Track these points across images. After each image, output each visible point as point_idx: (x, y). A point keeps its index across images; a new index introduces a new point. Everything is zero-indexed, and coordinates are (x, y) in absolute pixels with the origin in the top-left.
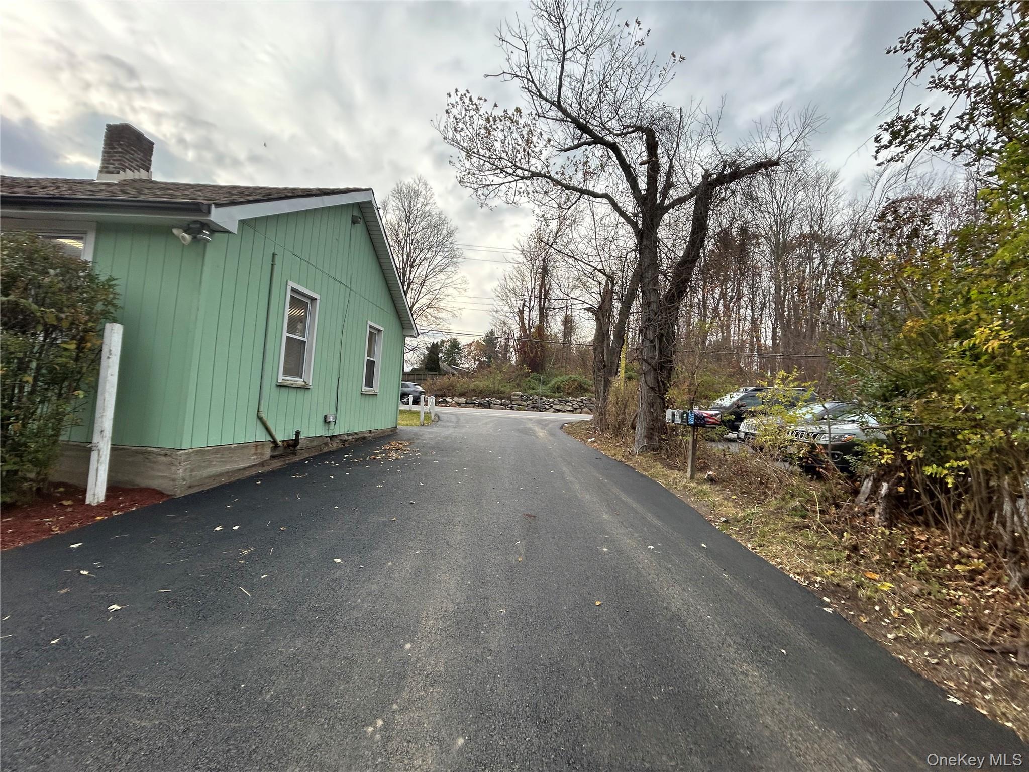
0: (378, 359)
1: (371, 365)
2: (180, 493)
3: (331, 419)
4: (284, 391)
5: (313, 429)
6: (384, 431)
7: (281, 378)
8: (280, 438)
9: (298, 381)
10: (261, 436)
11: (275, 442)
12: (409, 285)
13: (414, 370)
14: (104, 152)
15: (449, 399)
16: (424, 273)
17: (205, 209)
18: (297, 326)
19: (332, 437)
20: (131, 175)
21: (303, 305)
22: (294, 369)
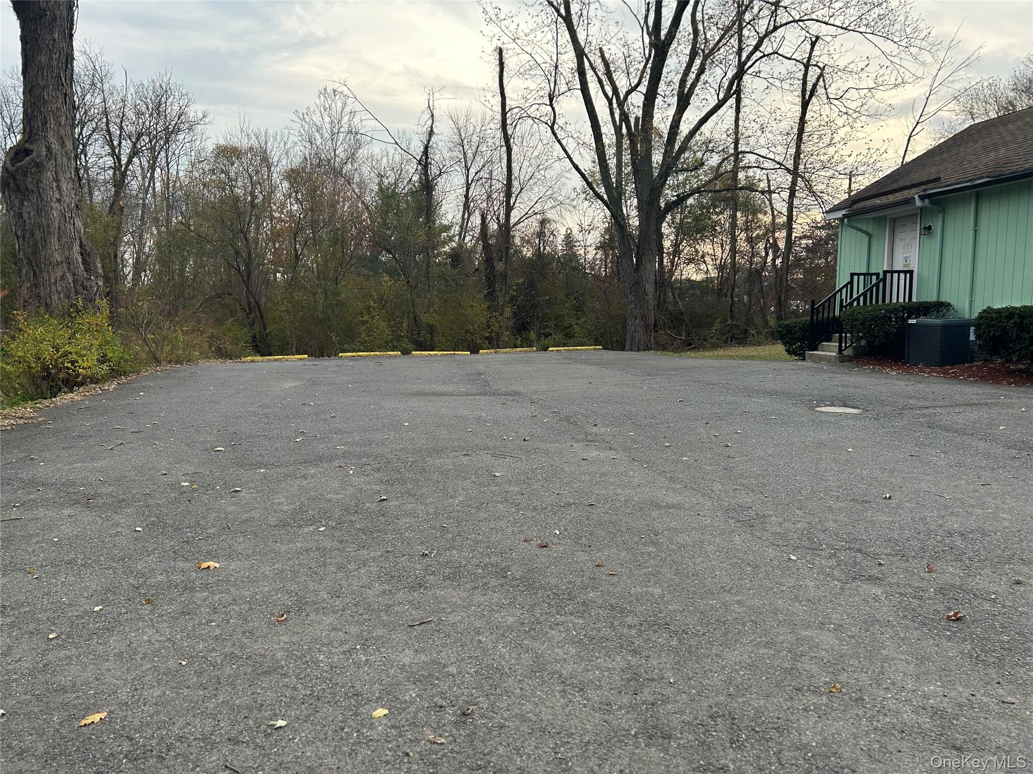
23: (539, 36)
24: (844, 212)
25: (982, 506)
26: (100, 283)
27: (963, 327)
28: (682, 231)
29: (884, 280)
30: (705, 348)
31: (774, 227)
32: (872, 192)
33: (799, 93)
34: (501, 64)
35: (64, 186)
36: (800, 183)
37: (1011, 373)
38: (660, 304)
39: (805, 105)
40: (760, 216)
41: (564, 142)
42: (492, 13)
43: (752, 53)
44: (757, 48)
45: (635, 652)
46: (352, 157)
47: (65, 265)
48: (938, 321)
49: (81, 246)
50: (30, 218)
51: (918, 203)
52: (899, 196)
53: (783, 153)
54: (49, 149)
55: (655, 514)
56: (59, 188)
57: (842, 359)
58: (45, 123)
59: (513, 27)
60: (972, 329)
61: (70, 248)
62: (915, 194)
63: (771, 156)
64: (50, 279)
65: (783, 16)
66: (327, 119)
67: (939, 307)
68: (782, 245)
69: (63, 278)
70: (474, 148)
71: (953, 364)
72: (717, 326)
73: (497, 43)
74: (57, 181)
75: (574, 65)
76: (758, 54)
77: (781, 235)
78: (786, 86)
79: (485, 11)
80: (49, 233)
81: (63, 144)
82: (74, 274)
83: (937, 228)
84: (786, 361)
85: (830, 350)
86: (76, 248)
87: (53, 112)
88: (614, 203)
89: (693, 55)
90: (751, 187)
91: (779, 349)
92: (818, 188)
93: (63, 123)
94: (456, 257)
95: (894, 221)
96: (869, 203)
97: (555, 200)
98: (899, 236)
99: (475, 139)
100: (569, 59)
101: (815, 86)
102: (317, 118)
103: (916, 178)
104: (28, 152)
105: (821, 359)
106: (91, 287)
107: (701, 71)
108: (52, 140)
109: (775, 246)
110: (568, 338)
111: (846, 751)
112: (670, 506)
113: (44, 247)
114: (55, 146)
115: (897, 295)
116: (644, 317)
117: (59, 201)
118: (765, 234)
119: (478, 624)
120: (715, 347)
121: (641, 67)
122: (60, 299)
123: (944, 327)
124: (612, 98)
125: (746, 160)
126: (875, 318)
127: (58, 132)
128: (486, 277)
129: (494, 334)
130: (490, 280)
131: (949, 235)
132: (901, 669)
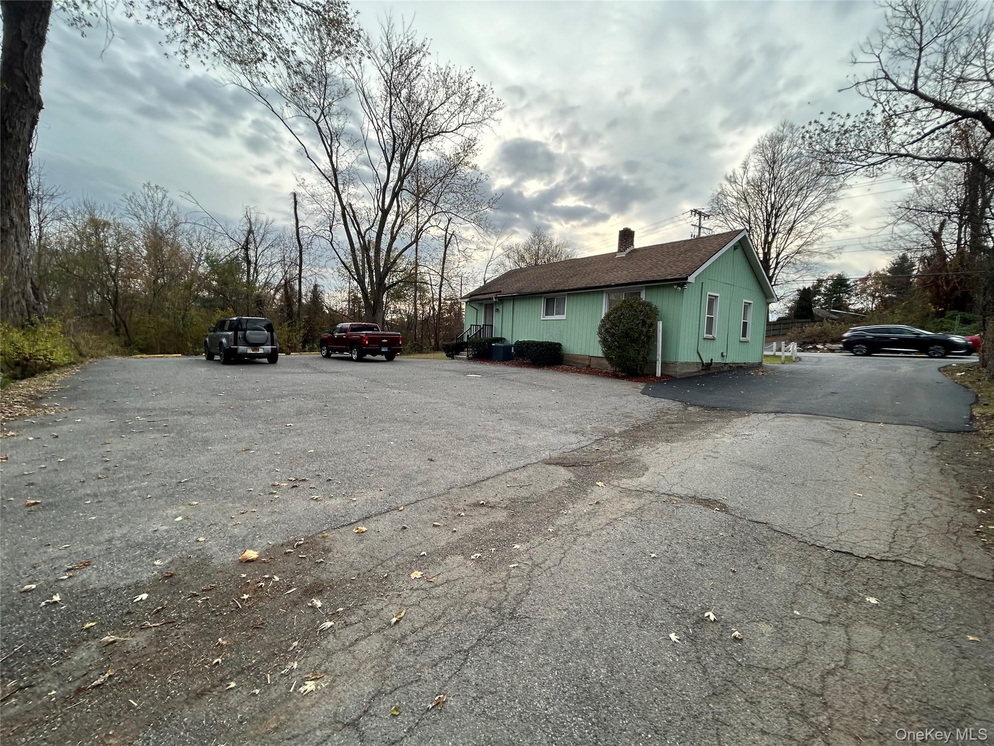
0: (749, 321)
1: (745, 324)
2: (678, 377)
3: (725, 354)
4: (706, 341)
5: (717, 360)
6: (753, 364)
7: (705, 335)
8: (705, 362)
9: (710, 336)
10: (699, 361)
11: (703, 363)
12: (774, 235)
13: (780, 319)
15: (819, 346)
16: (793, 217)
17: (687, 279)
18: (710, 311)
19: (725, 364)
20: (628, 250)
21: (712, 300)
22: (709, 331)
23: (326, 197)
24: (467, 300)
25: (520, 398)
26: (47, 307)
27: (510, 347)
28: (391, 297)
29: (483, 328)
31: (433, 300)
32: (477, 293)
33: (444, 242)
34: (296, 202)
36: (445, 281)
37: (524, 364)
39: (446, 247)
40: (426, 294)
41: (337, 251)
44: (427, 220)
46: (172, 230)
47: (20, 295)
48: (502, 345)
49: (32, 283)
51: (494, 300)
52: (487, 296)
53: (438, 267)
54: (12, 221)
57: (469, 359)
60: (513, 348)
61: (25, 284)
62: (493, 296)
63: (433, 268)
64: (8, 303)
65: (438, 210)
66: (150, 203)
67: (501, 340)
68: (436, 307)
69: (18, 302)
70: (261, 237)
71: (507, 361)
73: (292, 191)
75: (341, 213)
76: (428, 225)
77: (436, 303)
82: (27, 301)
83: (501, 309)
84: (445, 359)
85: (464, 355)
86: (29, 285)
87: (15, 199)
88: (360, 279)
89: (397, 217)
90: (423, 281)
91: (444, 354)
93: (23, 206)
95: (485, 305)
96: (477, 297)
98: (487, 311)
99: (262, 231)
100: (338, 209)
101: (450, 239)
103: (493, 289)
105: (460, 359)
106: (41, 309)
107: (401, 225)
109: (433, 308)
114: (16, 220)
115: (488, 335)
117: (19, 254)
118: (429, 302)
120: (409, 353)
121: (374, 219)
123: (504, 347)
124: (359, 233)
125: (422, 269)
126: (480, 343)
127: (19, 211)
128: (288, 314)
129: (293, 345)
130: (290, 315)
131: (504, 312)
132: (507, 426)
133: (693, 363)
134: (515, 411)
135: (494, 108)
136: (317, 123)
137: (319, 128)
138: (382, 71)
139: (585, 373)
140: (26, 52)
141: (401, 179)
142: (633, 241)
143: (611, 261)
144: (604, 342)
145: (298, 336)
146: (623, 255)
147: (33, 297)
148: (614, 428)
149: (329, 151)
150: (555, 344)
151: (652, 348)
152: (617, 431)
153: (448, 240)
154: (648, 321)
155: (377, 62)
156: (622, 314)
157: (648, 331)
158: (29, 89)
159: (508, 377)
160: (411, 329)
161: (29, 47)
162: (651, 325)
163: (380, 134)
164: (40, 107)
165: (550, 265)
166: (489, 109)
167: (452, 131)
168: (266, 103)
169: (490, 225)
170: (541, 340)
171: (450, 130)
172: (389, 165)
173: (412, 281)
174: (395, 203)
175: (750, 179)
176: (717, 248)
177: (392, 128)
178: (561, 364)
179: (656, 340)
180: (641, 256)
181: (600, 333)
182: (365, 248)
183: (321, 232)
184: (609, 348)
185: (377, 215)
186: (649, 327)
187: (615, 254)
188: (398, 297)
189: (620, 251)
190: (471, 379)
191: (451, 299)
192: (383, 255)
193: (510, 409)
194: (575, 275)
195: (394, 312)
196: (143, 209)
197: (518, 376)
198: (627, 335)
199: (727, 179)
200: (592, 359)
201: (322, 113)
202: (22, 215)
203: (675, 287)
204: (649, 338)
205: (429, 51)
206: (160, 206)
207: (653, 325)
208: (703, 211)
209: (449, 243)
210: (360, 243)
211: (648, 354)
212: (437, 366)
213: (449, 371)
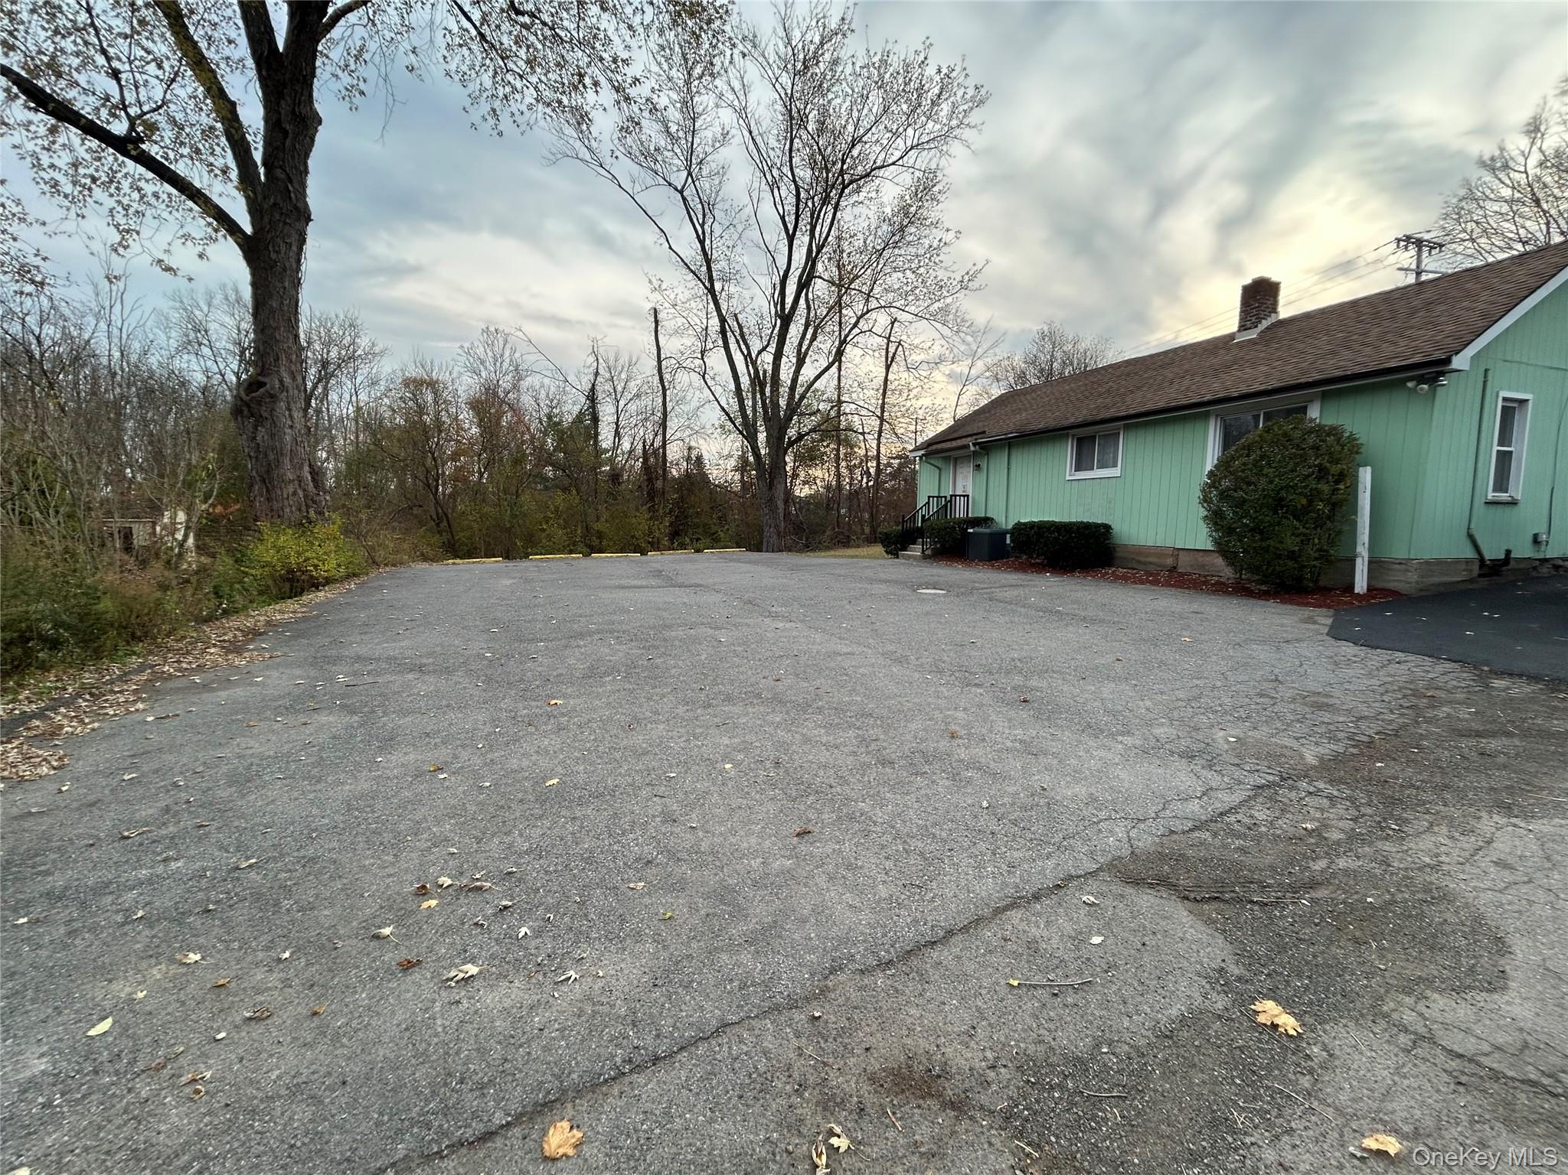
2: (1415, 594)
3: (1543, 537)
4: (1492, 509)
5: (1523, 550)
7: (1491, 495)
8: (1488, 556)
9: (1503, 496)
10: (1469, 553)
11: (1482, 560)
14: (1241, 312)
17: (1448, 361)
18: (1505, 437)
19: (1545, 560)
20: (1265, 324)
21: (1511, 411)
22: (1501, 483)
23: (693, 304)
24: (923, 452)
25: (1028, 645)
27: (1002, 534)
28: (799, 458)
29: (951, 501)
30: (820, 550)
31: (867, 458)
33: (884, 359)
34: (657, 322)
35: (295, 415)
36: (886, 426)
37: (1033, 565)
38: (787, 514)
39: (888, 367)
40: (856, 450)
41: (713, 389)
42: (656, 283)
43: (852, 329)
44: (855, 325)
45: (858, 729)
46: (515, 387)
47: (296, 482)
48: (988, 531)
49: (311, 466)
50: (263, 441)
51: (972, 448)
52: (959, 443)
53: (874, 403)
54: (281, 382)
55: (840, 658)
56: (291, 416)
57: (925, 557)
58: (277, 359)
59: (672, 296)
60: (1008, 536)
61: (301, 468)
62: (969, 441)
63: (866, 406)
64: (282, 495)
65: (873, 304)
66: (490, 354)
67: (986, 521)
68: (872, 471)
69: (295, 493)
70: (622, 384)
71: (996, 559)
72: (828, 533)
73: (652, 305)
74: (290, 410)
75: (718, 329)
76: (856, 331)
77: (872, 464)
78: (876, 354)
79: (650, 282)
80: (282, 454)
81: (294, 379)
82: (304, 490)
83: (984, 465)
84: (884, 558)
85: (916, 550)
86: (307, 468)
87: (285, 351)
88: (750, 436)
89: (807, 326)
90: (849, 429)
91: (878, 549)
92: (900, 431)
93: (294, 360)
94: (615, 477)
95: (956, 460)
96: (939, 446)
97: (692, 429)
98: (959, 471)
99: (623, 376)
100: (715, 322)
101: (894, 354)
102: (480, 351)
103: (970, 430)
104: (262, 385)
105: (910, 557)
106: (321, 501)
107: (814, 338)
108: (284, 374)
109: (868, 473)
110: (715, 542)
111: (983, 760)
112: (845, 654)
113: (277, 466)
114: (287, 380)
115: (960, 513)
116: (777, 526)
117: (291, 427)
118: (861, 463)
119: (759, 722)
120: (828, 548)
121: (769, 332)
122: (291, 512)
123: (990, 534)
124: (748, 357)
125: (847, 408)
126: (946, 528)
127: (290, 368)
128: (649, 494)
129: (655, 540)
130: (652, 495)
131: (992, 471)
132: (1001, 725)
133: (1457, 561)
134: (1018, 680)
135: (971, 104)
136: (681, 192)
137: (684, 199)
138: (778, 86)
139: (1167, 584)
140: (288, 142)
141: (811, 260)
142: (1275, 304)
143: (1222, 352)
144: (1215, 519)
145: (661, 526)
146: (1252, 335)
147: (311, 484)
148: (1295, 745)
149: (700, 232)
150: (1097, 526)
151: (1346, 528)
152: (1310, 759)
153: (890, 355)
154: (1335, 469)
155: (770, 72)
156: (1262, 457)
157: (1335, 491)
158: (292, 195)
159: (1000, 594)
160: (832, 509)
161: (291, 136)
162: (1341, 477)
163: (776, 191)
164: (308, 219)
165: (1086, 374)
166: (961, 108)
167: (893, 164)
168: (610, 177)
169: (963, 321)
170: (1066, 519)
171: (890, 161)
172: (791, 239)
173: (833, 429)
174: (802, 301)
175: (1550, 152)
176: (1533, 282)
177: (794, 181)
178: (1110, 565)
179: (1354, 509)
180: (1299, 331)
181: (1206, 500)
182: (757, 381)
183: (688, 361)
184: (1230, 531)
185: (774, 327)
186: (1337, 482)
187: (1232, 336)
188: (811, 457)
189: (1243, 327)
190: (923, 600)
191: (898, 457)
192: (784, 391)
193: (1008, 673)
194: (1138, 388)
195: (805, 483)
196: (482, 362)
197: (1021, 591)
198: (1279, 502)
199: (1482, 164)
200: (1182, 556)
201: (690, 174)
202: (292, 373)
203: (1410, 385)
204: (1335, 506)
205: (853, 26)
206: (502, 356)
207: (1346, 479)
208: (1427, 237)
209: (892, 362)
210: (750, 375)
211: (1332, 543)
212: (869, 573)
213: (886, 581)
